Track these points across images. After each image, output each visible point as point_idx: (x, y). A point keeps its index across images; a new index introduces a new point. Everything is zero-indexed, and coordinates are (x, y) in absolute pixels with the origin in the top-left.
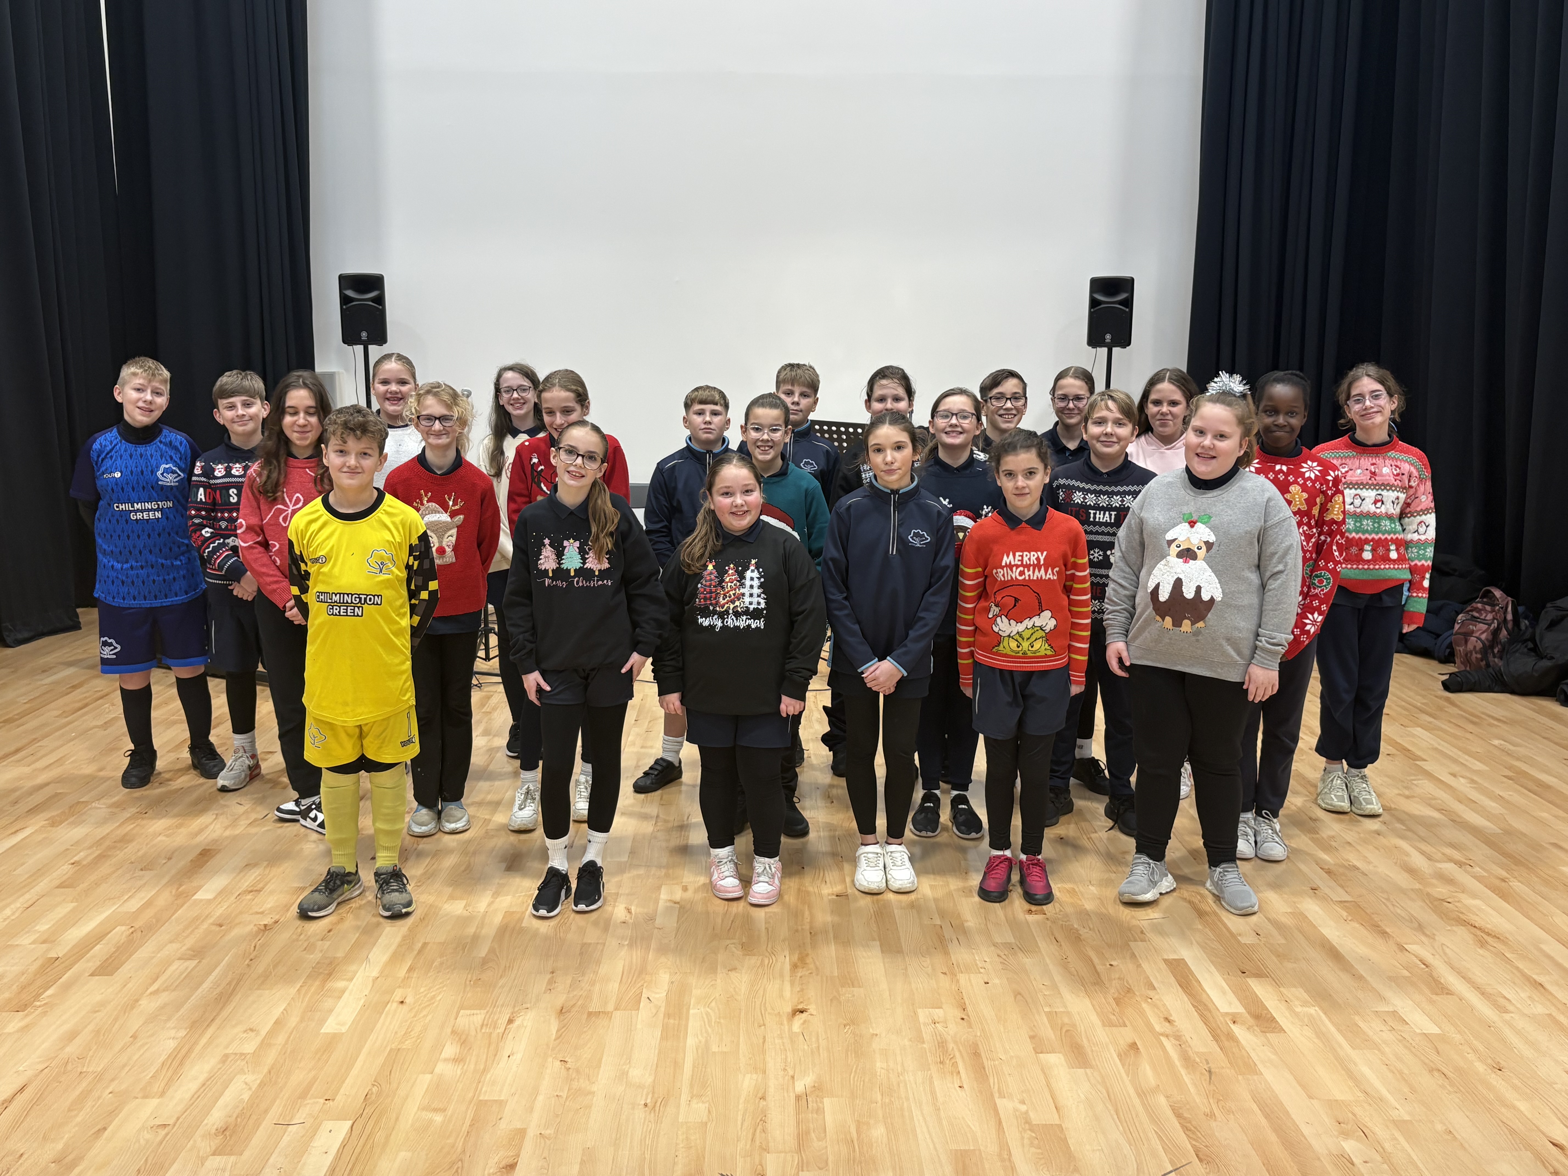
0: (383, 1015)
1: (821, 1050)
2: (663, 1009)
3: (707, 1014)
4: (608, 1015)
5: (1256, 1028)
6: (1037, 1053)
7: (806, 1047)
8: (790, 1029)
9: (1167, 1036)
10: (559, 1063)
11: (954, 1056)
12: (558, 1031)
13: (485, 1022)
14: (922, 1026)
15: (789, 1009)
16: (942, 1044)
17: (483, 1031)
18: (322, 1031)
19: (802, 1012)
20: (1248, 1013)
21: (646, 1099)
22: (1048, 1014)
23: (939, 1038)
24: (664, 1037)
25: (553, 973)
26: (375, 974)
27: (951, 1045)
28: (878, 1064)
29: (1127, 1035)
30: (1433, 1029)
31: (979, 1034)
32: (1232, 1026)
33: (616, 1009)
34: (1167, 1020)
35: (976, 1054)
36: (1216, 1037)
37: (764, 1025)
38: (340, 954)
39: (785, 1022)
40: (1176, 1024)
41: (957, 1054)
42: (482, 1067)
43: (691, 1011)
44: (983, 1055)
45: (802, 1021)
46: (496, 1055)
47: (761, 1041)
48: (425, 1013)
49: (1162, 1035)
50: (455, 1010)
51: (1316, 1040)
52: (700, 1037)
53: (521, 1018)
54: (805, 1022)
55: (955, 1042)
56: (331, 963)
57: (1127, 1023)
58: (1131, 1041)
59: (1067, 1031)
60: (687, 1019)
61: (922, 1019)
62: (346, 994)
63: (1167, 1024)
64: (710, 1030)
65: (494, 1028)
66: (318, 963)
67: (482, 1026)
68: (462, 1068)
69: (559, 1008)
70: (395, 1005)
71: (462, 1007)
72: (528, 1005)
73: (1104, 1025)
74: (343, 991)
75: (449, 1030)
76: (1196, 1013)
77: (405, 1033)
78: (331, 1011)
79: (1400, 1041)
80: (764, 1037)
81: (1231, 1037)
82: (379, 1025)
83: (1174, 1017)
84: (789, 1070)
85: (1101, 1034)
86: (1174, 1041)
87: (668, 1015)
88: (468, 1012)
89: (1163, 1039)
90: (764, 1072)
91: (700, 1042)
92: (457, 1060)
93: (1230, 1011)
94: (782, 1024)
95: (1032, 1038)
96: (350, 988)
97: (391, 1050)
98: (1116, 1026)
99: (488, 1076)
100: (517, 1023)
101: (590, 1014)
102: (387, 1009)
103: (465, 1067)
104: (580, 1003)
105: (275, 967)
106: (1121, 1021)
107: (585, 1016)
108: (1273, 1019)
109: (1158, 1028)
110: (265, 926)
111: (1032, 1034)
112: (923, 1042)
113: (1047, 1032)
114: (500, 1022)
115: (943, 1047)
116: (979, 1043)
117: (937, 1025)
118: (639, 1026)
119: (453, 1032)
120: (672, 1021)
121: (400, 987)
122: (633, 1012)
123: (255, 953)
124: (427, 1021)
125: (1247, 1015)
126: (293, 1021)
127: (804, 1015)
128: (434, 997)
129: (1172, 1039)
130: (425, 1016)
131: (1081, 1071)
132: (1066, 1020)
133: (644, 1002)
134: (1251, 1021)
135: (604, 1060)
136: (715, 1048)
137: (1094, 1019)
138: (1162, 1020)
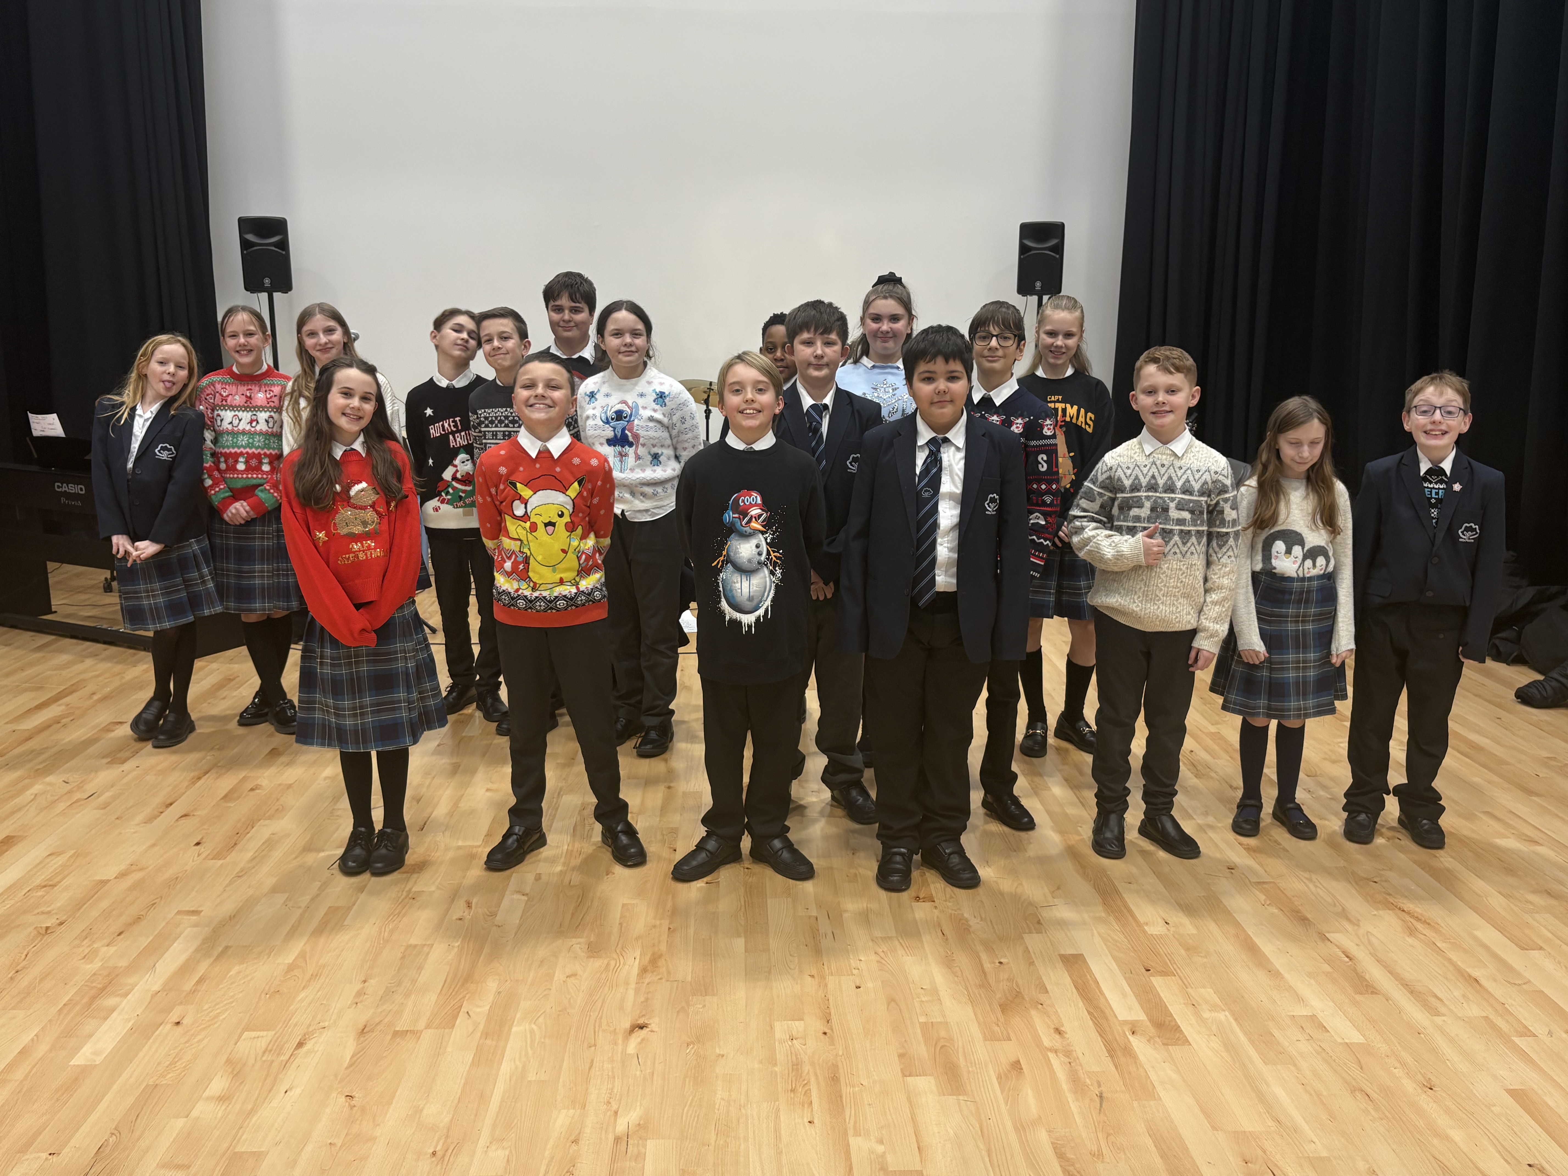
0: (151, 1041)
1: (655, 1078)
2: (481, 1026)
3: (532, 1032)
4: (415, 1034)
5: (1157, 1039)
6: (904, 1076)
7: (638, 1073)
8: (624, 1052)
9: (1055, 1051)
10: (343, 1099)
11: (809, 1082)
12: (352, 1057)
13: (269, 1049)
14: (777, 1043)
15: (627, 1025)
16: (796, 1066)
17: (264, 1059)
18: (71, 1063)
19: (641, 1027)
20: (1150, 1020)
21: (436, 1147)
22: (925, 1027)
23: (794, 1058)
24: (476, 1063)
25: (365, 982)
26: (156, 988)
27: (807, 1068)
28: (719, 1096)
29: (1009, 1051)
30: (1355, 1037)
31: (841, 1053)
32: (1131, 1038)
33: (428, 1027)
34: (1058, 1031)
35: (835, 1079)
36: (1111, 1053)
37: (595, 1045)
38: (123, 963)
39: (620, 1041)
40: (1067, 1036)
41: (813, 1080)
42: (249, 1107)
43: (514, 1029)
44: (842, 1079)
45: (639, 1040)
46: (270, 1091)
47: (588, 1066)
48: (200, 1037)
49: (1051, 1050)
50: (239, 1031)
51: (1224, 1054)
52: (518, 1063)
53: (313, 1041)
54: (643, 1040)
55: (813, 1064)
56: (108, 975)
57: (1012, 1034)
58: (1013, 1059)
59: (942, 1047)
60: (507, 1039)
61: (778, 1035)
62: (115, 1014)
63: (1057, 1036)
64: (530, 1052)
65: (278, 1055)
66: (94, 974)
67: (264, 1052)
68: (226, 1109)
69: (361, 1027)
70: (168, 1027)
71: (247, 1028)
72: (326, 1024)
73: (985, 1039)
74: (113, 1010)
75: (224, 1058)
76: (1091, 1023)
77: (170, 1064)
78: (90, 1036)
79: (1318, 1053)
80: (592, 1061)
81: (1128, 1051)
82: (141, 1054)
83: (1066, 1027)
84: (613, 1103)
85: (981, 1050)
86: (1063, 1059)
87: (486, 1035)
88: (254, 1034)
89: (1051, 1055)
90: (584, 1106)
91: (516, 1068)
92: (223, 1099)
93: (1129, 1018)
94: (616, 1044)
95: (901, 1056)
96: (122, 1006)
97: (147, 1086)
98: (999, 1040)
99: (254, 1119)
100: (307, 1047)
101: (396, 1034)
102: (157, 1032)
103: (230, 1106)
104: (386, 1020)
105: (41, 980)
106: (1005, 1032)
107: (389, 1037)
108: (1177, 1028)
109: (1046, 1042)
110: (47, 928)
111: (901, 1051)
112: (775, 1065)
113: (920, 1050)
114: (287, 1046)
115: (797, 1070)
116: (840, 1064)
117: (795, 1041)
118: (449, 1049)
119: (229, 1061)
120: (489, 1042)
121: (181, 1003)
122: (447, 1030)
123: (24, 963)
124: (201, 1047)
125: (1148, 1023)
126: (42, 1049)
127: (645, 1031)
128: (218, 1015)
129: (1060, 1055)
130: (200, 1041)
131: (951, 1100)
132: (943, 1034)
133: (462, 1015)
134: (1152, 1031)
135: (398, 1094)
136: (532, 1077)
137: (975, 1030)
138: (1052, 1031)
